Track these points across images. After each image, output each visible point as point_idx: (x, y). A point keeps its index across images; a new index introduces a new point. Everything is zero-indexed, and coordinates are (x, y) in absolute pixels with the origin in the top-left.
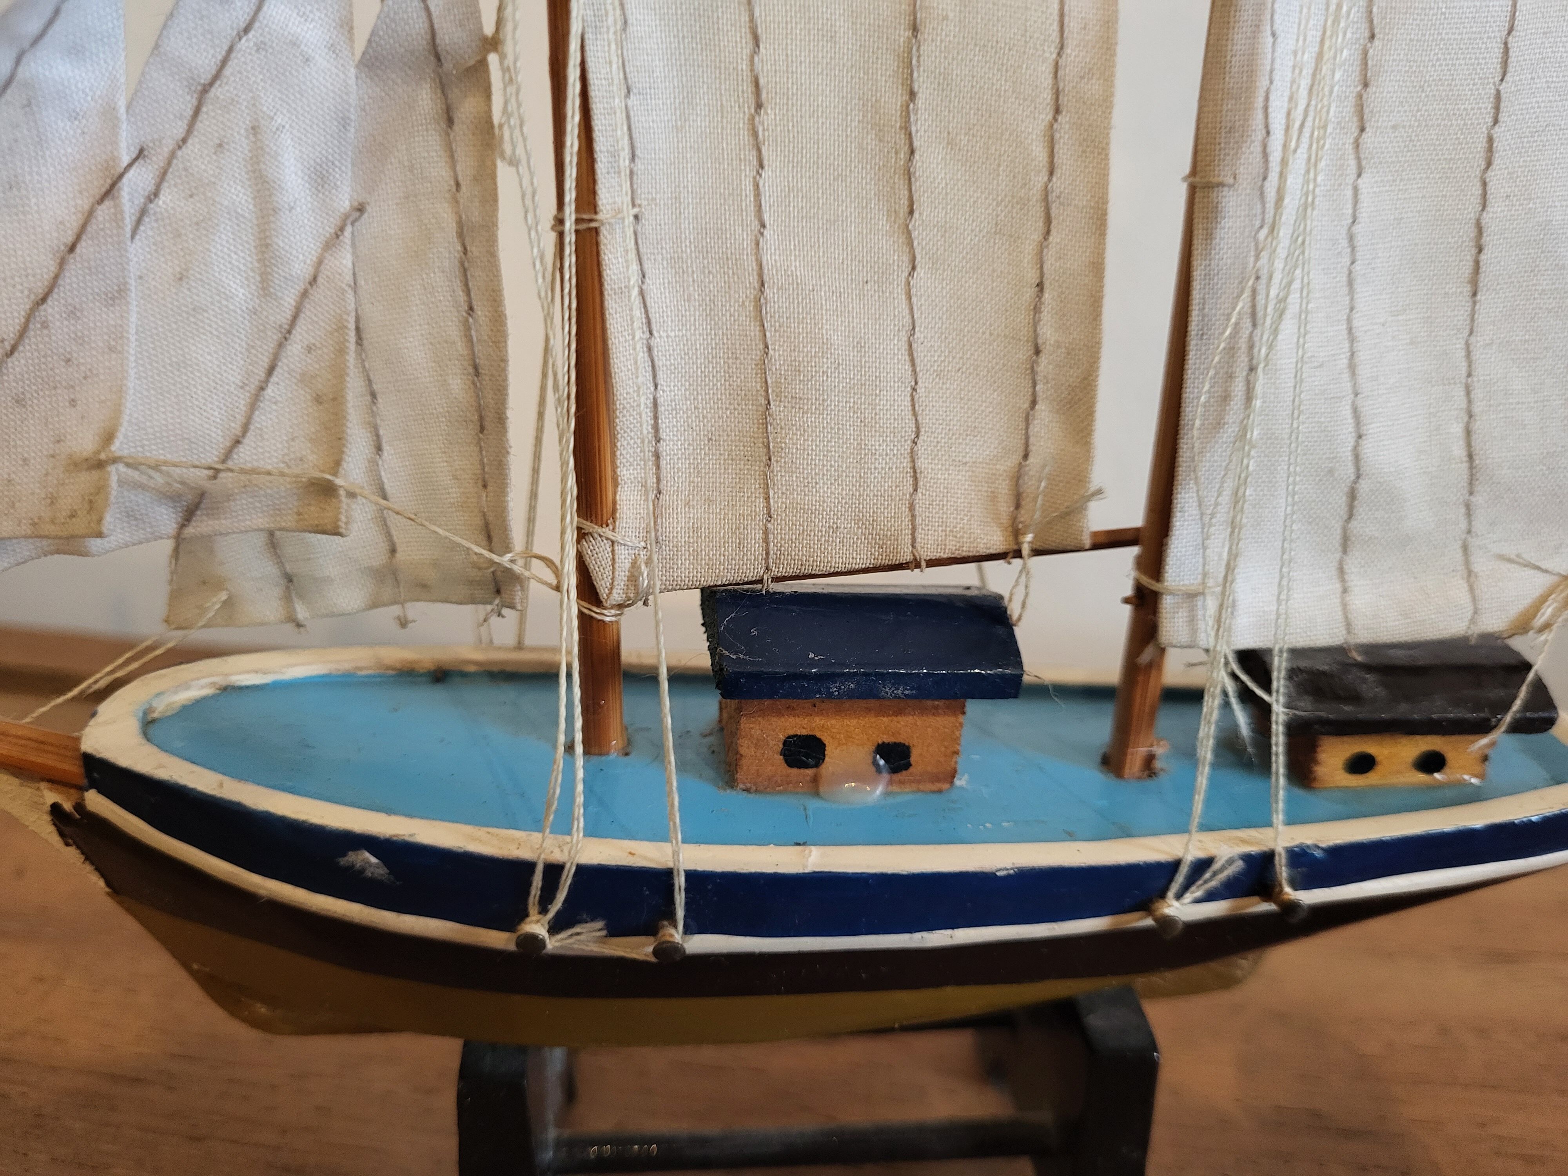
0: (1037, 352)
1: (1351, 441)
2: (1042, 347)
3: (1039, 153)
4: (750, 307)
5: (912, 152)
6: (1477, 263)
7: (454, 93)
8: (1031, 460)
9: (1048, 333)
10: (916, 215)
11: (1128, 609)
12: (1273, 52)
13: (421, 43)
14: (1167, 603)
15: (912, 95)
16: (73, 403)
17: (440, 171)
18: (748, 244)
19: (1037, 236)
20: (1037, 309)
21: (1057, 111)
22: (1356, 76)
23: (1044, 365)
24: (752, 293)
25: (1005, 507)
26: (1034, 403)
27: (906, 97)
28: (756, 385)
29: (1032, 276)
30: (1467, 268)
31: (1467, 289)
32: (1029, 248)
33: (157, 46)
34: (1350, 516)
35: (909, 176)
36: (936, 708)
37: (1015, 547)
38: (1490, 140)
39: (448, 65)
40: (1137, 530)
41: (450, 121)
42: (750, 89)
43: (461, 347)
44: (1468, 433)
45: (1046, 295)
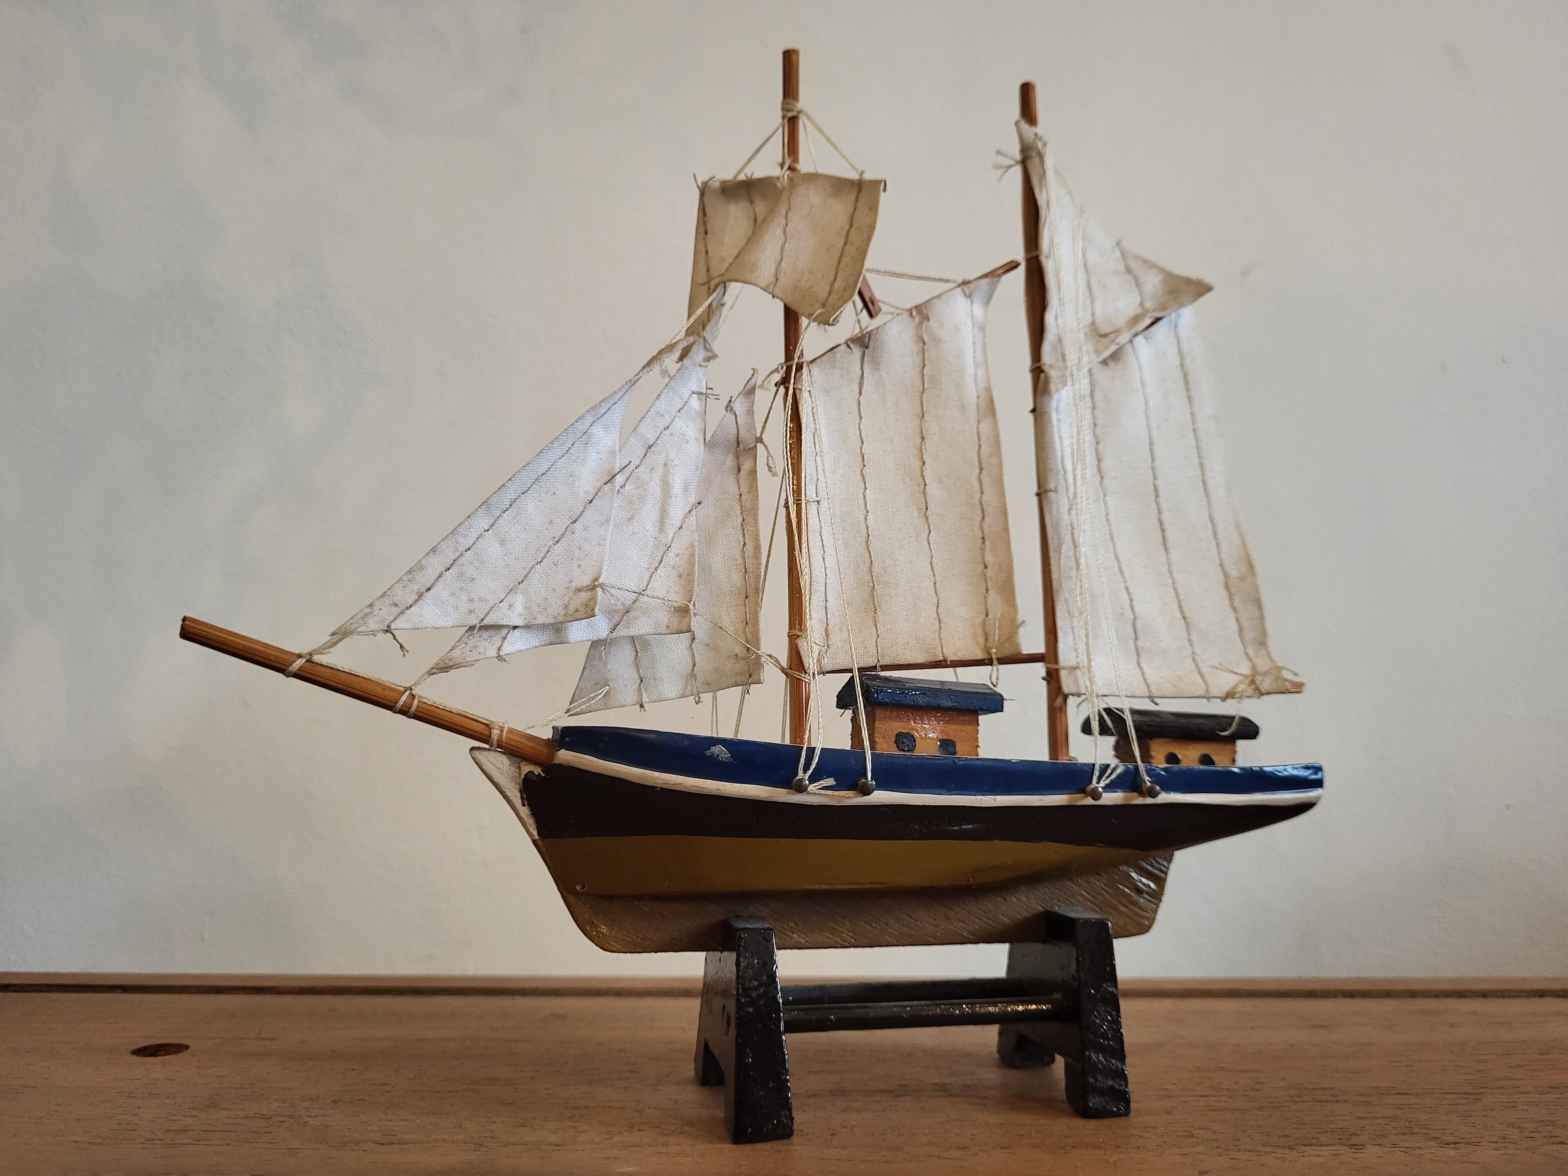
0: (986, 567)
1: (1128, 602)
2: (987, 564)
3: (976, 484)
4: (864, 545)
5: (925, 485)
6: (1163, 536)
7: (742, 459)
8: (990, 616)
9: (989, 559)
10: (929, 510)
11: (1045, 682)
12: (1061, 444)
13: (733, 437)
14: (1063, 674)
15: (924, 463)
16: (579, 566)
17: (733, 490)
18: (862, 518)
19: (980, 519)
20: (983, 550)
21: (981, 469)
22: (1095, 458)
23: (990, 572)
24: (864, 539)
25: (982, 640)
26: (987, 590)
27: (922, 464)
28: (867, 577)
29: (980, 535)
30: (1161, 539)
31: (1163, 548)
32: (977, 524)
33: (636, 429)
34: (1136, 638)
35: (925, 493)
36: (965, 721)
37: (988, 657)
38: (1155, 486)
39: (741, 447)
40: (1042, 654)
41: (739, 470)
42: (860, 459)
43: (740, 561)
44: (1180, 607)
45: (986, 543)
